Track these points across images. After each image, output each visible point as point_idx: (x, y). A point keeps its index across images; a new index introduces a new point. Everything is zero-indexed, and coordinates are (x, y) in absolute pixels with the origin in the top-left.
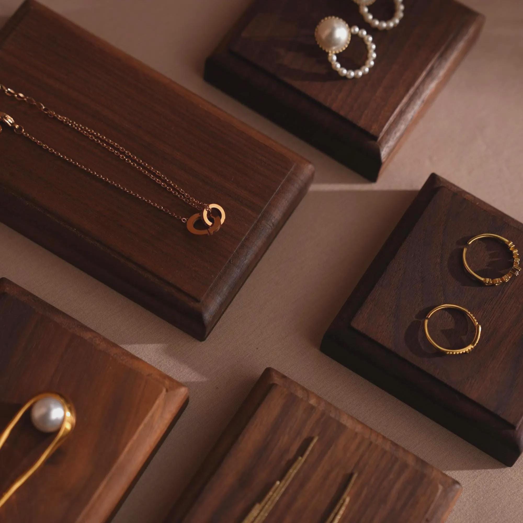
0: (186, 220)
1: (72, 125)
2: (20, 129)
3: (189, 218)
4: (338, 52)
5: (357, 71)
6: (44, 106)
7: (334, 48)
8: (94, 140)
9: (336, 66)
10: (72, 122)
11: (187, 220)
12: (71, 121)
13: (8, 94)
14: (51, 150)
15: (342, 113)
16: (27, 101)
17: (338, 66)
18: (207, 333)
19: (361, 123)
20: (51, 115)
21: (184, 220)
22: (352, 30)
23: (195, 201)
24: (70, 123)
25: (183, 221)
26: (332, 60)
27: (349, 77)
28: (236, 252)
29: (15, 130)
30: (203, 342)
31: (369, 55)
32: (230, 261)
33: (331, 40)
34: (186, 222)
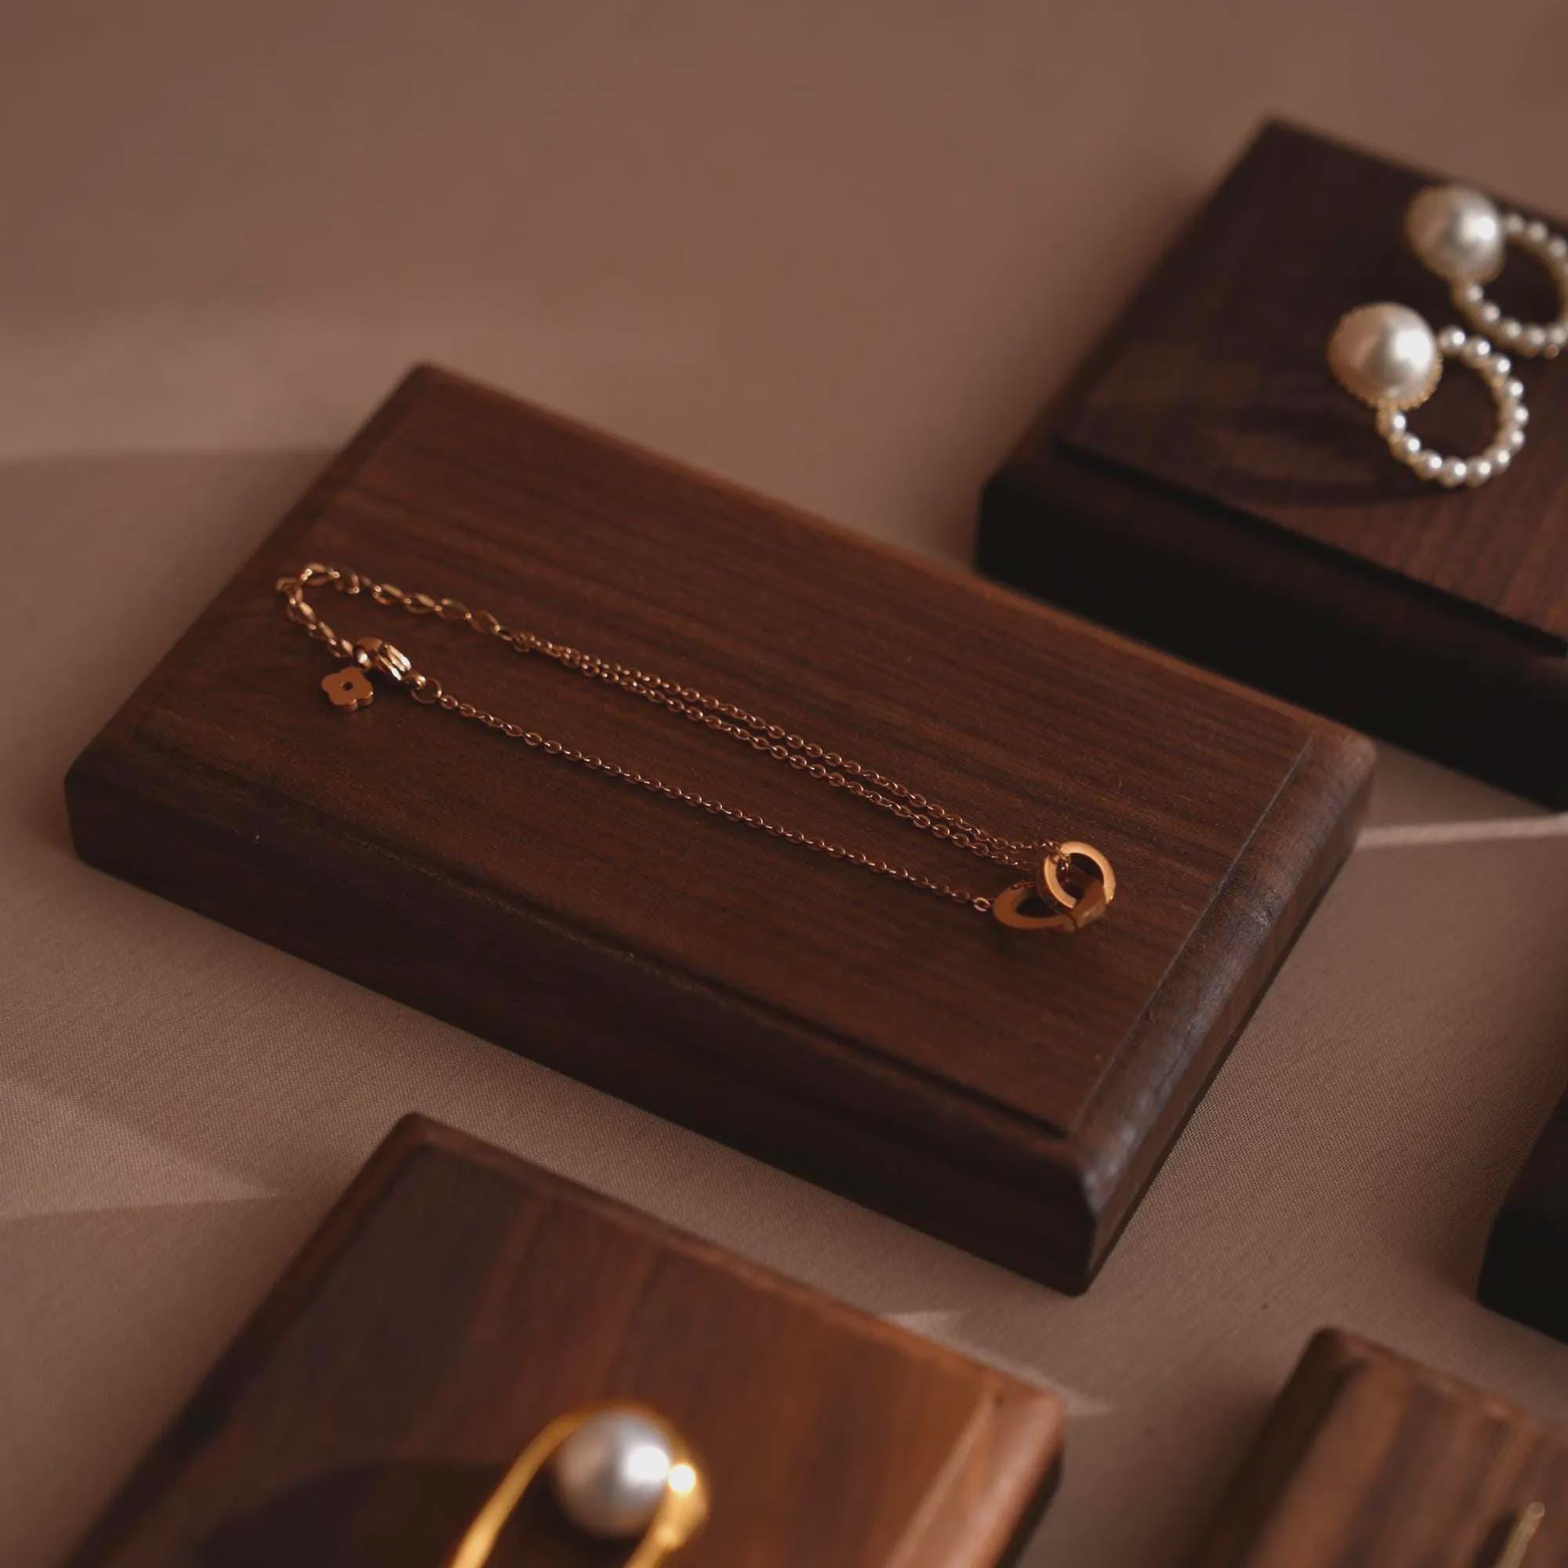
0: (987, 902)
1: (611, 677)
2: (430, 687)
3: (996, 896)
4: (1406, 407)
5: (1473, 462)
6: (500, 624)
7: (1393, 392)
8: (684, 712)
9: (1406, 451)
10: (590, 658)
11: (991, 902)
12: (606, 666)
13: (383, 601)
14: (553, 747)
15: (1443, 583)
16: (443, 616)
17: (1414, 444)
18: (1092, 1262)
19: (1510, 606)
20: (523, 646)
21: (981, 904)
22: (1444, 341)
23: (1010, 851)
24: (602, 669)
25: (977, 907)
26: (1391, 429)
27: (1449, 481)
28: (1163, 986)
29: (414, 695)
30: (1082, 1299)
31: (1504, 415)
32: (1147, 1015)
33: (1382, 369)
34: (990, 910)
